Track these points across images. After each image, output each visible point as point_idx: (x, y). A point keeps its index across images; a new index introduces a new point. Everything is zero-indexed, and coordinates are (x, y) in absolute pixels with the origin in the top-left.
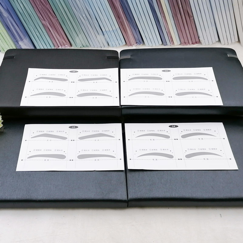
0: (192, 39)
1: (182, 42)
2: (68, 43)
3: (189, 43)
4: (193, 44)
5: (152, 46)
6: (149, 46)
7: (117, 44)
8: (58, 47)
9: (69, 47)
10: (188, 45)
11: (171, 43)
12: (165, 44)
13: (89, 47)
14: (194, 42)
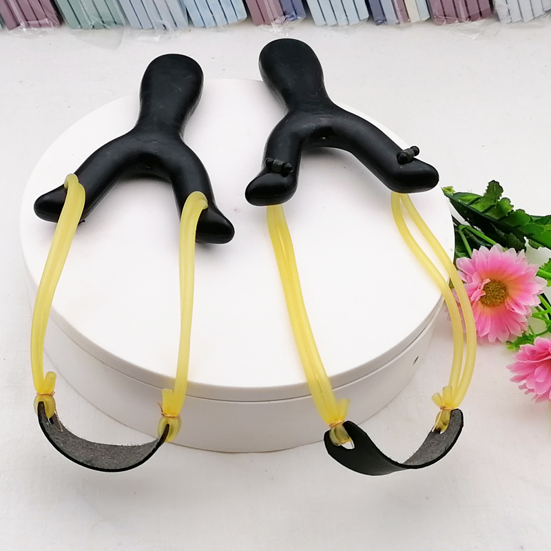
0: (466, 6)
1: (434, 11)
2: (51, 12)
3: (457, 16)
4: (470, 18)
5: (336, 25)
6: (326, 24)
7: (219, 15)
8: (15, 25)
9: (54, 25)
10: (454, 21)
11: (400, 16)
12: (379, 18)
13: (122, 24)
14: (474, 10)
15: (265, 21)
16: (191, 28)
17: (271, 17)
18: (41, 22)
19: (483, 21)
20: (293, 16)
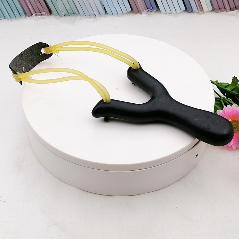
0: (229, 4)
1: (214, 7)
2: (46, 9)
4: (231, 9)
5: (171, 13)
6: (166, 13)
7: (119, 10)
8: (30, 15)
9: (47, 15)
10: (224, 11)
11: (199, 9)
13: (76, 14)
14: (233, 6)
15: (139, 12)
17: (142, 10)
18: (42, 13)
19: (237, 11)
20: (151, 9)
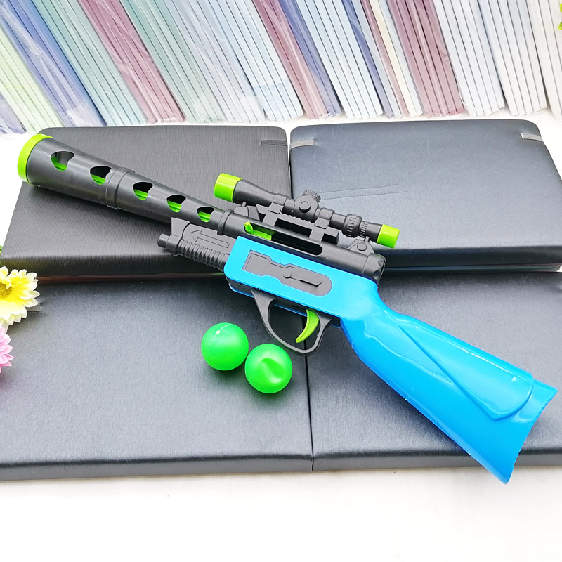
0: (446, 104)
1: (426, 110)
2: (177, 113)
3: (441, 113)
4: (450, 114)
5: (362, 118)
6: (354, 118)
7: (285, 114)
8: (154, 120)
9: (180, 121)
10: (439, 115)
11: (402, 113)
12: (389, 114)
13: (222, 120)
14: (452, 109)
15: (315, 117)
16: (267, 121)
17: (319, 114)
18: (171, 119)
19: (459, 115)
20: (333, 113)
